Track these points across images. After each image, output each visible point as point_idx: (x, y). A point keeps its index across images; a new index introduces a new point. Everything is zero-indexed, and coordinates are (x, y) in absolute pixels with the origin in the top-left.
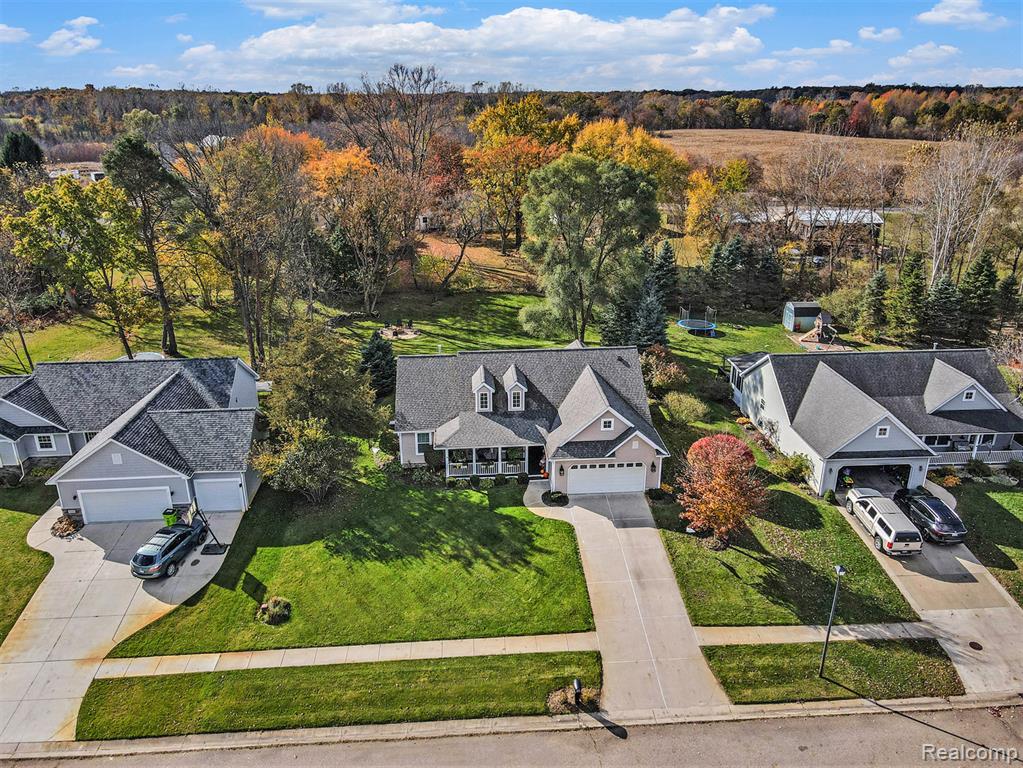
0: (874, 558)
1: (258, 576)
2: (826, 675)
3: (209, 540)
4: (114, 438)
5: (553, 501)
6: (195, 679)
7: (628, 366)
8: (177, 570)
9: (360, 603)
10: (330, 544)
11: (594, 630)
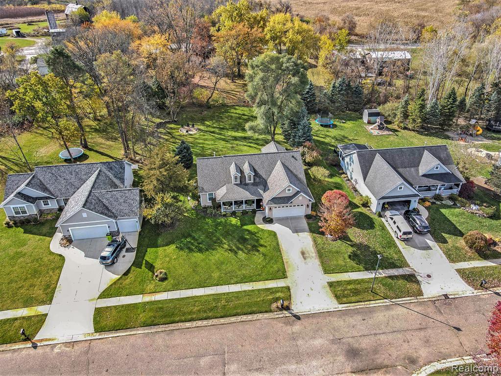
0: (394, 241)
1: (150, 261)
2: (373, 291)
3: (128, 246)
4: (83, 207)
5: (267, 221)
6: (135, 306)
7: (297, 160)
8: (117, 260)
9: (194, 270)
10: (178, 246)
11: (287, 278)
